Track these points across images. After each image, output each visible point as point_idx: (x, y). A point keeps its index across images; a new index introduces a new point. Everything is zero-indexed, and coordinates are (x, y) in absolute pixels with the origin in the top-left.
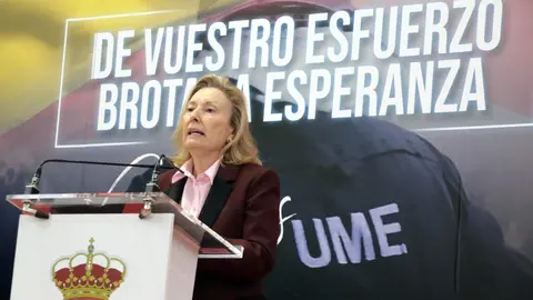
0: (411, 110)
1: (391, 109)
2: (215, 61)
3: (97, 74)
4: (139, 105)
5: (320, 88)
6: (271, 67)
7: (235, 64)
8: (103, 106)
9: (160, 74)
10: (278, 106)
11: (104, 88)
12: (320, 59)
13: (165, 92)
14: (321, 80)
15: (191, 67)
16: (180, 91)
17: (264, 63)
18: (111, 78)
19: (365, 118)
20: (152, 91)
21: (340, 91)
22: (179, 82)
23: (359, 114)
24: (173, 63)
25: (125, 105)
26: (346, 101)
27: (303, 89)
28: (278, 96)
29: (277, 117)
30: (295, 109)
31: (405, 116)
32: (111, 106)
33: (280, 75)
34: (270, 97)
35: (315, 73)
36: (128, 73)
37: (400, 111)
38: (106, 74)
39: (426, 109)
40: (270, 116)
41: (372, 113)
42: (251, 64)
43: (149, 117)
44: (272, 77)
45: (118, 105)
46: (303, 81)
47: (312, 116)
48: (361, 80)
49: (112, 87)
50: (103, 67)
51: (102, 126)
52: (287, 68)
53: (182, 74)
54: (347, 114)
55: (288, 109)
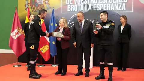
0: (115, 10)
1: (112, 9)
2: (85, 2)
3: (67, 4)
4: (74, 8)
5: (102, 6)
6: (94, 3)
7: (89, 3)
8: (68, 8)
9: (77, 4)
10: (96, 9)
11: (68, 6)
12: (102, 3)
13: (78, 6)
14: (102, 5)
15: (82, 3)
16: (80, 6)
17: (93, 3)
18: (69, 4)
19: (109, 10)
20: (76, 6)
21: (105, 7)
22: (80, 5)
23: (108, 10)
24: (79, 2)
25: (72, 8)
26: (106, 8)
27: (99, 6)
28: (96, 7)
29: (96, 10)
30: (98, 9)
31: (114, 10)
32: (70, 8)
33: (96, 5)
34: (94, 7)
35: (101, 5)
36: (72, 4)
37: (113, 10)
38: (68, 4)
39: (117, 9)
40: (94, 10)
41: (110, 10)
42: (91, 3)
43: (76, 9)
44: (94, 5)
45: (71, 8)
46: (99, 5)
47: (101, 10)
48: (108, 6)
49: (70, 5)
50: (68, 3)
51: (68, 10)
52: (97, 4)
53: (80, 4)
54: (106, 10)
55: (97, 9)
